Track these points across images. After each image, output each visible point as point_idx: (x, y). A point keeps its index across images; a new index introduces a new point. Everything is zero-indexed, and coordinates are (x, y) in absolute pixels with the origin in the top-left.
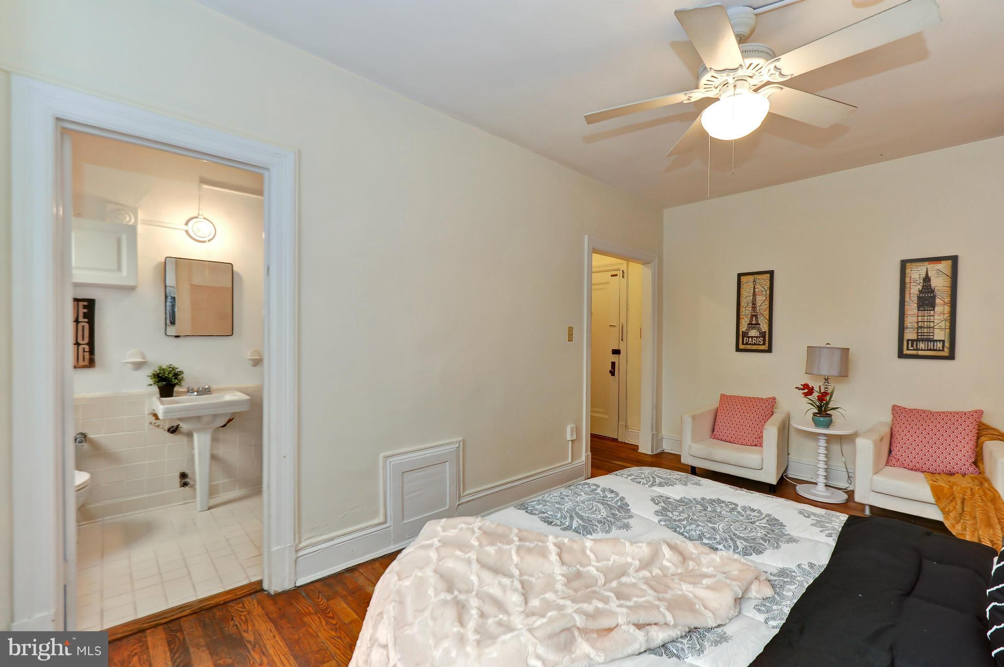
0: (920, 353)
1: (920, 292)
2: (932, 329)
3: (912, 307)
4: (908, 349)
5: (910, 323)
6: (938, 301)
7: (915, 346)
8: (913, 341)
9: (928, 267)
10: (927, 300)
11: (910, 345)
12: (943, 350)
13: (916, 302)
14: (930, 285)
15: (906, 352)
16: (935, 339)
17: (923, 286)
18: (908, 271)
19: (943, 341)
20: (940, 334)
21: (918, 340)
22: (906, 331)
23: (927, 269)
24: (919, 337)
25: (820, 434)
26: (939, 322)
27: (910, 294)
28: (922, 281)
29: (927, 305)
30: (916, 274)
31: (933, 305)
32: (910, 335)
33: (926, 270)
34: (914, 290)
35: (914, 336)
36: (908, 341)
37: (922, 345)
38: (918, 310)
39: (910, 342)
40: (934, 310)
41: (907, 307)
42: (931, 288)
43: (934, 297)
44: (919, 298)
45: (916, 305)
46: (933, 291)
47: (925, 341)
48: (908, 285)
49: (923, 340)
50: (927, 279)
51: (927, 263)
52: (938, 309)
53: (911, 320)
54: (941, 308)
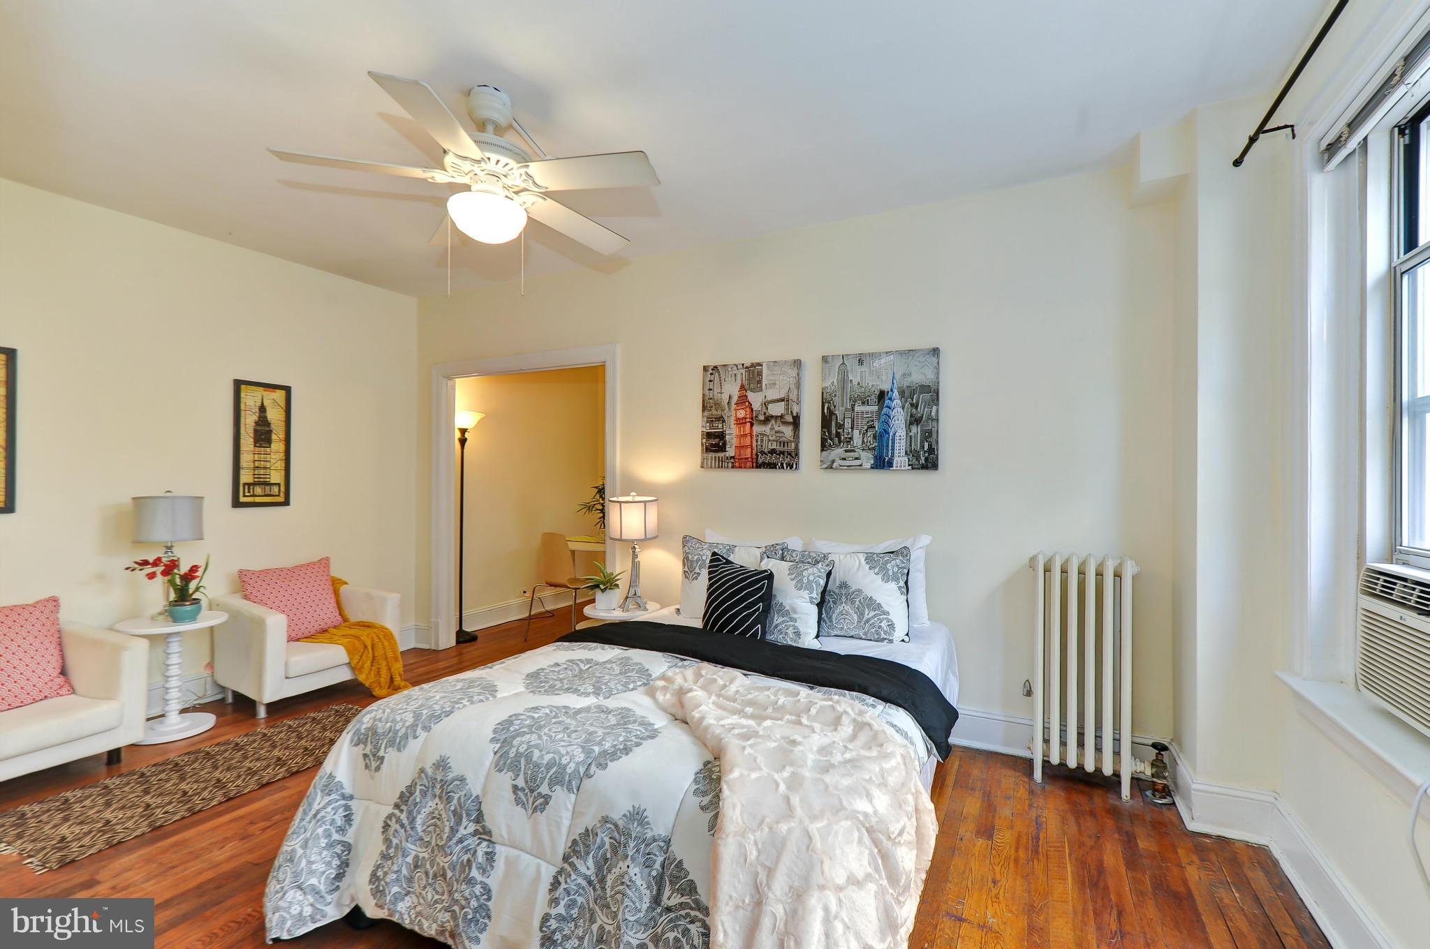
0: (258, 500)
1: (257, 423)
2: (268, 471)
3: (247, 442)
4: (244, 496)
5: (246, 462)
6: (274, 437)
7: (251, 491)
8: (249, 485)
9: (264, 395)
10: (263, 435)
11: (246, 491)
12: (279, 496)
13: (252, 435)
14: (266, 417)
15: (242, 499)
16: (272, 482)
17: (259, 417)
18: (243, 395)
19: (279, 485)
20: (276, 477)
21: (254, 484)
22: (242, 472)
23: (263, 396)
24: (256, 480)
25: (169, 635)
26: (274, 461)
27: (245, 425)
28: (257, 410)
29: (263, 440)
30: (251, 399)
31: (268, 441)
32: (246, 477)
33: (261, 397)
34: (249, 420)
35: (250, 480)
36: (245, 484)
37: (258, 490)
38: (255, 446)
39: (246, 487)
40: (270, 447)
41: (242, 441)
42: (267, 421)
43: (270, 432)
44: (256, 431)
45: (252, 440)
46: (268, 424)
47: (262, 484)
48: (243, 413)
49: (259, 484)
50: (262, 409)
51: (262, 388)
52: (274, 446)
53: (246, 459)
54: (277, 446)
